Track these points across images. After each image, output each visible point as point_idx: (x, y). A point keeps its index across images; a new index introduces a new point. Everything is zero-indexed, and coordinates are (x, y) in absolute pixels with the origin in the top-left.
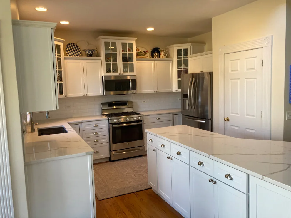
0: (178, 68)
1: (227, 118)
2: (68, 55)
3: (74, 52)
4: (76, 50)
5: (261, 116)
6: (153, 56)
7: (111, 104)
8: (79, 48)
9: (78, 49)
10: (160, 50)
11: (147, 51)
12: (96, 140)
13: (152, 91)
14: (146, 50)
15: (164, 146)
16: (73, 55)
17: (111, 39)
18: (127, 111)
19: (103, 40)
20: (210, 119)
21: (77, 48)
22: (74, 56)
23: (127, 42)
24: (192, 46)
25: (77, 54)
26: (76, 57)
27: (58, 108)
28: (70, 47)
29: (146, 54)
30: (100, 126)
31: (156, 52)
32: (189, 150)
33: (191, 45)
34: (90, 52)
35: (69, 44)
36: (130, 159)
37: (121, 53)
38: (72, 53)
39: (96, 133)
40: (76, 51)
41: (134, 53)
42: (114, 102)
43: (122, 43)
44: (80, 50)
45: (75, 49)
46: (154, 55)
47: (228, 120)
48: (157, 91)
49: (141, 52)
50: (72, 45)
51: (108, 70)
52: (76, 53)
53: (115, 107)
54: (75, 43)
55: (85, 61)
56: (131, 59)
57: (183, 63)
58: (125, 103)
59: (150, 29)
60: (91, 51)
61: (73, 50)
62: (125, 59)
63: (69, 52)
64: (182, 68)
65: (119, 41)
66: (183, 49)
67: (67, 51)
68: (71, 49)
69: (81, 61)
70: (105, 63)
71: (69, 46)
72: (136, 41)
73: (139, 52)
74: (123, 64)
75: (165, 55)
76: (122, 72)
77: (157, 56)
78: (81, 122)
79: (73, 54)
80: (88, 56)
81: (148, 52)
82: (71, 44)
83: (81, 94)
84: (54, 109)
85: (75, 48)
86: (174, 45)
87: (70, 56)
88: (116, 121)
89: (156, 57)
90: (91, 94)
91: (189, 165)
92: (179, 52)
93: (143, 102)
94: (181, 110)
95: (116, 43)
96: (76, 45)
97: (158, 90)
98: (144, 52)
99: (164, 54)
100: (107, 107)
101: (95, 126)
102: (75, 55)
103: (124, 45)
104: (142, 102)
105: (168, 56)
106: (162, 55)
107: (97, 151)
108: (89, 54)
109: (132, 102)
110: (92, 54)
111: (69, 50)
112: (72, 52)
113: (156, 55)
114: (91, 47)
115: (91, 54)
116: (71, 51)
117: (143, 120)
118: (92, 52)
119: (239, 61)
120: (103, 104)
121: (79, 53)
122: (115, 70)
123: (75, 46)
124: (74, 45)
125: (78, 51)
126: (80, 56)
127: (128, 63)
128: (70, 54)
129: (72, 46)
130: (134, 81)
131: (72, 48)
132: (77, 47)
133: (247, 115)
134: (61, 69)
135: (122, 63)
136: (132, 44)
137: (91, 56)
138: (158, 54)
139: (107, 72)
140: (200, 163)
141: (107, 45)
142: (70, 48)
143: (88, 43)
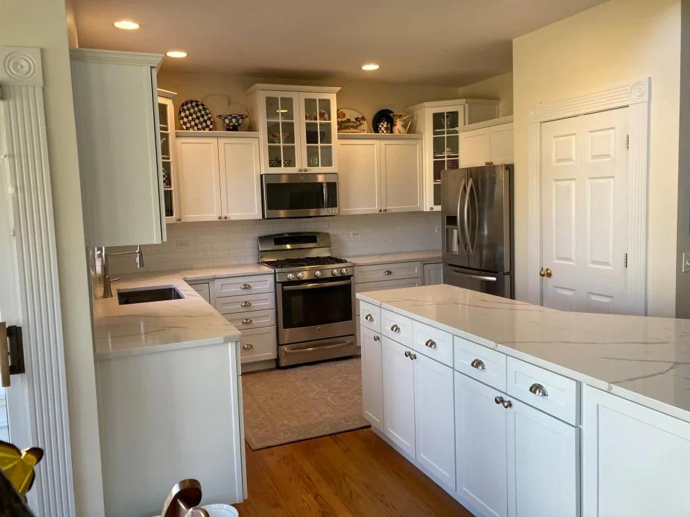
0: (435, 158)
1: (548, 269)
2: (184, 127)
3: (197, 121)
4: (203, 116)
5: (624, 264)
6: (376, 130)
7: (279, 240)
8: (207, 111)
9: (207, 114)
10: (394, 116)
11: (363, 118)
12: (247, 320)
13: (375, 209)
14: (360, 116)
15: (398, 329)
16: (196, 128)
17: (280, 91)
18: (315, 256)
19: (262, 93)
20: (508, 273)
21: (203, 112)
22: (198, 129)
23: (318, 96)
24: (467, 106)
25: (204, 125)
26: (202, 131)
27: (165, 239)
28: (189, 109)
29: (361, 124)
30: (256, 287)
31: (383, 118)
32: (453, 335)
33: (466, 103)
34: (234, 121)
35: (187, 104)
36: (324, 364)
37: (304, 121)
38: (193, 123)
39: (246, 302)
40: (201, 119)
41: (334, 121)
42: (286, 235)
43: (306, 100)
44: (210, 116)
45: (199, 114)
46: (380, 126)
47: (549, 275)
48: (386, 210)
49: (349, 121)
50: (194, 104)
51: (274, 162)
52: (201, 123)
53: (288, 247)
54: (200, 101)
55: (222, 141)
56: (326, 137)
57: (446, 144)
58: (311, 238)
59: (370, 67)
60: (235, 117)
61: (194, 116)
62: (311, 137)
63: (185, 120)
64: (444, 157)
65: (299, 96)
66: (447, 113)
67: (182, 118)
68: (191, 115)
69: (214, 141)
70: (267, 144)
71: (185, 108)
72: (339, 95)
73: (345, 119)
74: (308, 147)
75: (404, 126)
76: (305, 166)
77: (386, 129)
78: (214, 279)
79: (196, 125)
80: (228, 130)
81: (365, 120)
82: (192, 102)
83: (213, 216)
84: (156, 240)
85: (200, 111)
86: (427, 104)
87: (187, 129)
88: (290, 276)
89: (385, 132)
90: (234, 215)
91: (453, 368)
92: (438, 120)
93: (354, 234)
94: (440, 254)
95: (291, 99)
96: (202, 105)
97: (388, 208)
98: (357, 119)
99: (402, 123)
100: (271, 246)
101: (244, 288)
103: (310, 104)
104: (351, 236)
105: (411, 129)
106: (399, 125)
107: (247, 345)
108: (231, 124)
109: (328, 234)
110: (238, 125)
111: (187, 117)
112: (193, 120)
113: (385, 126)
114: (235, 110)
115: (236, 124)
116: (190, 118)
117: (352, 276)
118: (237, 121)
119: (574, 137)
120: (263, 239)
121: (209, 123)
122: (290, 162)
123: (201, 107)
124: (197, 105)
125: (206, 118)
126: (210, 130)
127: (319, 144)
128: (188, 125)
129: (193, 107)
130: (332, 187)
131: (192, 111)
132: (205, 109)
133: (593, 262)
134: (169, 159)
135: (305, 144)
136: (328, 102)
137: (235, 128)
138: (388, 124)
139: (271, 165)
140: (477, 364)
141: (271, 103)
142: (187, 113)
143: (228, 99)
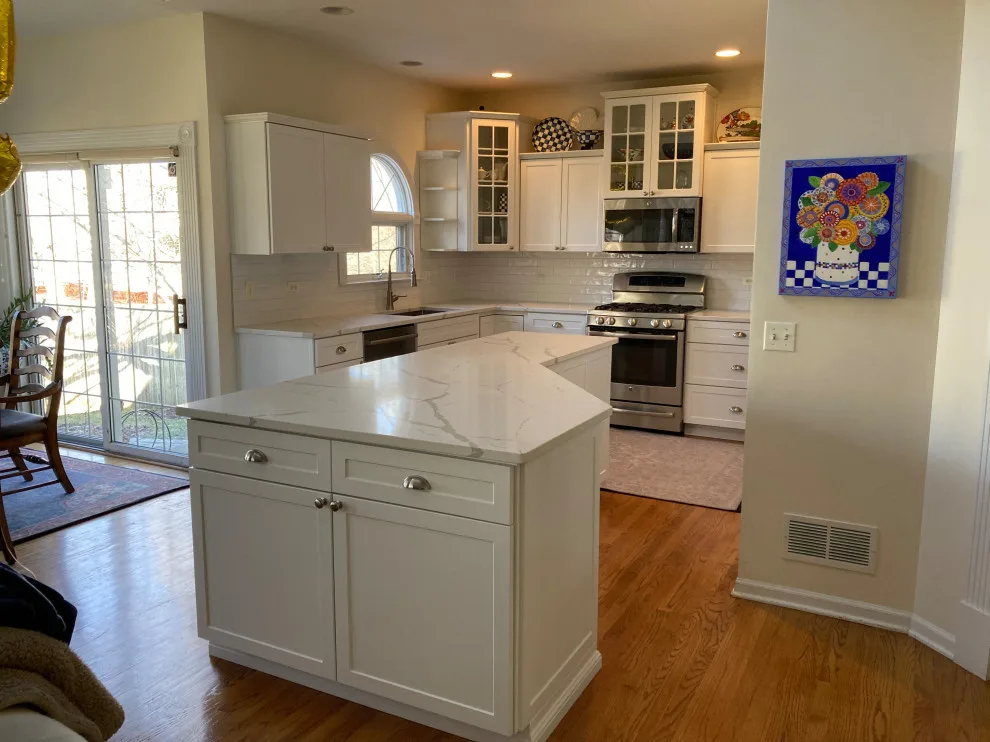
2: (540, 148)
3: (557, 141)
4: (565, 134)
8: (570, 128)
9: (570, 132)
16: (554, 148)
17: (629, 98)
19: (613, 100)
21: (566, 130)
23: (678, 99)
25: (565, 144)
28: (548, 128)
30: (568, 328)
37: (657, 131)
38: (551, 143)
40: (563, 138)
41: (700, 129)
43: (664, 106)
45: (560, 132)
49: (754, 123)
50: (556, 121)
51: (616, 184)
52: (561, 142)
54: (562, 118)
55: (566, 161)
56: (686, 151)
58: (679, 280)
59: (727, 53)
61: (554, 135)
62: (666, 151)
63: (543, 140)
65: (653, 101)
67: (539, 139)
68: (550, 134)
69: (559, 162)
70: (610, 163)
71: (545, 126)
74: (660, 164)
76: (654, 187)
79: (555, 145)
80: (583, 148)
82: (552, 120)
83: (550, 247)
85: (562, 129)
87: (543, 150)
90: (573, 246)
95: (643, 106)
96: (566, 122)
102: (559, 146)
103: (667, 109)
108: (586, 142)
109: (703, 277)
111: (545, 137)
112: (552, 139)
116: (549, 138)
121: (570, 141)
124: (560, 123)
125: (568, 135)
126: (570, 149)
127: (676, 160)
128: (545, 146)
129: (554, 125)
131: (552, 129)
134: (506, 184)
135: (656, 160)
136: (689, 104)
139: (613, 188)
142: (546, 132)
